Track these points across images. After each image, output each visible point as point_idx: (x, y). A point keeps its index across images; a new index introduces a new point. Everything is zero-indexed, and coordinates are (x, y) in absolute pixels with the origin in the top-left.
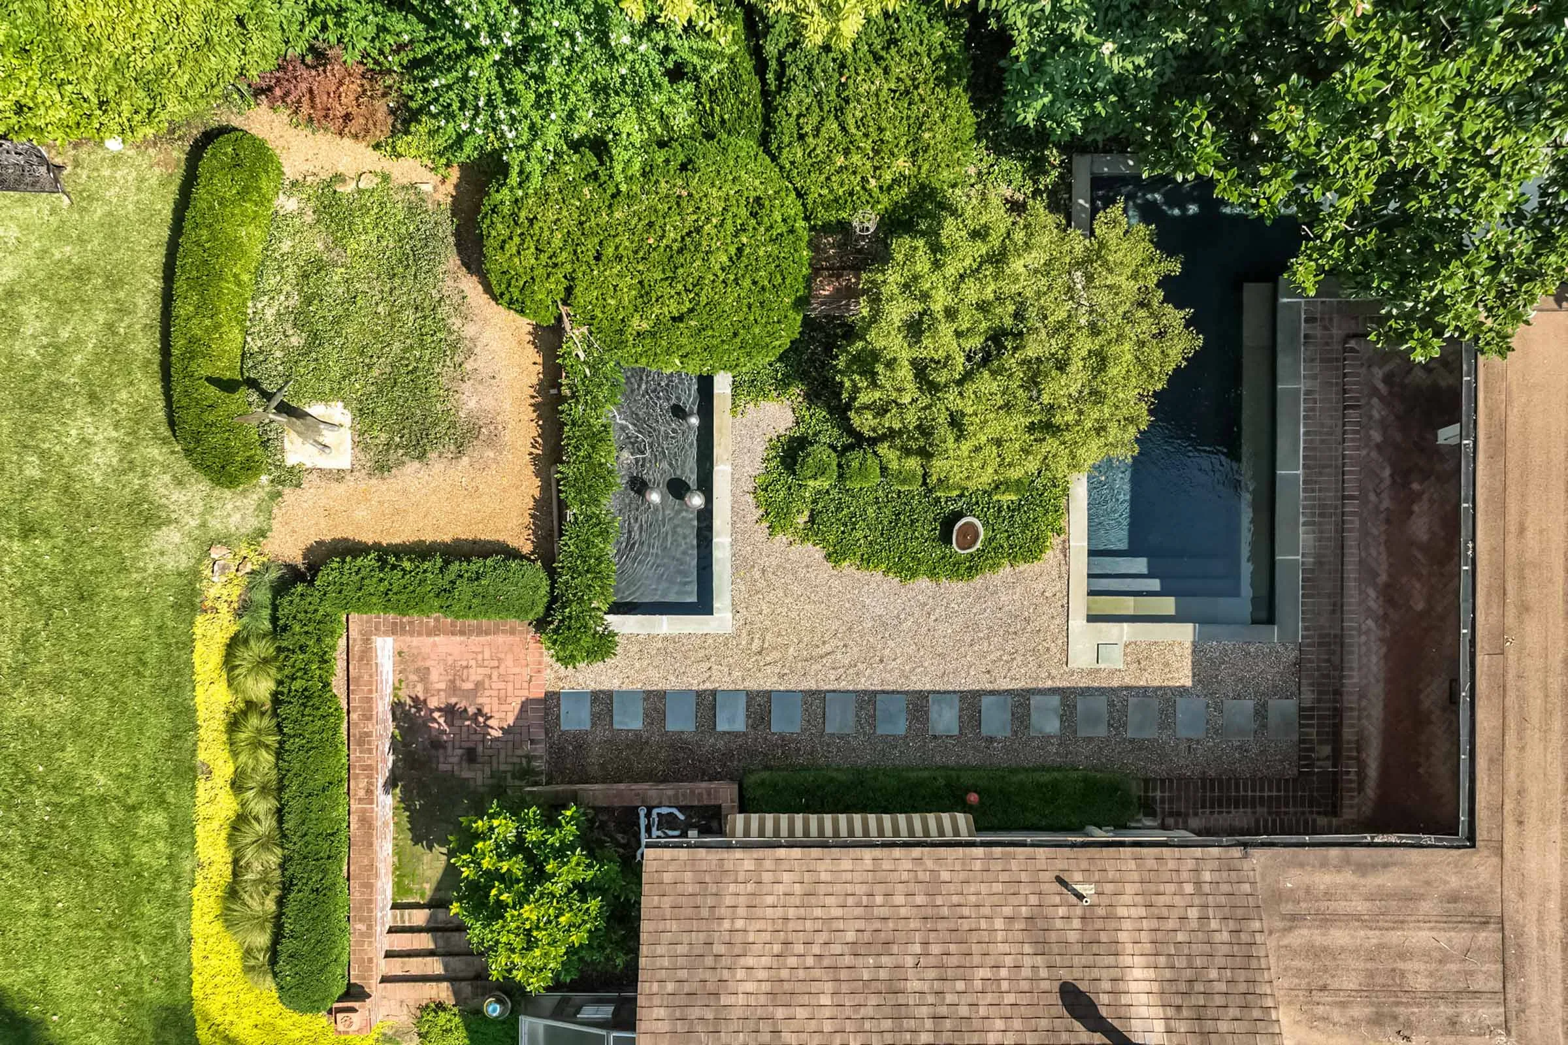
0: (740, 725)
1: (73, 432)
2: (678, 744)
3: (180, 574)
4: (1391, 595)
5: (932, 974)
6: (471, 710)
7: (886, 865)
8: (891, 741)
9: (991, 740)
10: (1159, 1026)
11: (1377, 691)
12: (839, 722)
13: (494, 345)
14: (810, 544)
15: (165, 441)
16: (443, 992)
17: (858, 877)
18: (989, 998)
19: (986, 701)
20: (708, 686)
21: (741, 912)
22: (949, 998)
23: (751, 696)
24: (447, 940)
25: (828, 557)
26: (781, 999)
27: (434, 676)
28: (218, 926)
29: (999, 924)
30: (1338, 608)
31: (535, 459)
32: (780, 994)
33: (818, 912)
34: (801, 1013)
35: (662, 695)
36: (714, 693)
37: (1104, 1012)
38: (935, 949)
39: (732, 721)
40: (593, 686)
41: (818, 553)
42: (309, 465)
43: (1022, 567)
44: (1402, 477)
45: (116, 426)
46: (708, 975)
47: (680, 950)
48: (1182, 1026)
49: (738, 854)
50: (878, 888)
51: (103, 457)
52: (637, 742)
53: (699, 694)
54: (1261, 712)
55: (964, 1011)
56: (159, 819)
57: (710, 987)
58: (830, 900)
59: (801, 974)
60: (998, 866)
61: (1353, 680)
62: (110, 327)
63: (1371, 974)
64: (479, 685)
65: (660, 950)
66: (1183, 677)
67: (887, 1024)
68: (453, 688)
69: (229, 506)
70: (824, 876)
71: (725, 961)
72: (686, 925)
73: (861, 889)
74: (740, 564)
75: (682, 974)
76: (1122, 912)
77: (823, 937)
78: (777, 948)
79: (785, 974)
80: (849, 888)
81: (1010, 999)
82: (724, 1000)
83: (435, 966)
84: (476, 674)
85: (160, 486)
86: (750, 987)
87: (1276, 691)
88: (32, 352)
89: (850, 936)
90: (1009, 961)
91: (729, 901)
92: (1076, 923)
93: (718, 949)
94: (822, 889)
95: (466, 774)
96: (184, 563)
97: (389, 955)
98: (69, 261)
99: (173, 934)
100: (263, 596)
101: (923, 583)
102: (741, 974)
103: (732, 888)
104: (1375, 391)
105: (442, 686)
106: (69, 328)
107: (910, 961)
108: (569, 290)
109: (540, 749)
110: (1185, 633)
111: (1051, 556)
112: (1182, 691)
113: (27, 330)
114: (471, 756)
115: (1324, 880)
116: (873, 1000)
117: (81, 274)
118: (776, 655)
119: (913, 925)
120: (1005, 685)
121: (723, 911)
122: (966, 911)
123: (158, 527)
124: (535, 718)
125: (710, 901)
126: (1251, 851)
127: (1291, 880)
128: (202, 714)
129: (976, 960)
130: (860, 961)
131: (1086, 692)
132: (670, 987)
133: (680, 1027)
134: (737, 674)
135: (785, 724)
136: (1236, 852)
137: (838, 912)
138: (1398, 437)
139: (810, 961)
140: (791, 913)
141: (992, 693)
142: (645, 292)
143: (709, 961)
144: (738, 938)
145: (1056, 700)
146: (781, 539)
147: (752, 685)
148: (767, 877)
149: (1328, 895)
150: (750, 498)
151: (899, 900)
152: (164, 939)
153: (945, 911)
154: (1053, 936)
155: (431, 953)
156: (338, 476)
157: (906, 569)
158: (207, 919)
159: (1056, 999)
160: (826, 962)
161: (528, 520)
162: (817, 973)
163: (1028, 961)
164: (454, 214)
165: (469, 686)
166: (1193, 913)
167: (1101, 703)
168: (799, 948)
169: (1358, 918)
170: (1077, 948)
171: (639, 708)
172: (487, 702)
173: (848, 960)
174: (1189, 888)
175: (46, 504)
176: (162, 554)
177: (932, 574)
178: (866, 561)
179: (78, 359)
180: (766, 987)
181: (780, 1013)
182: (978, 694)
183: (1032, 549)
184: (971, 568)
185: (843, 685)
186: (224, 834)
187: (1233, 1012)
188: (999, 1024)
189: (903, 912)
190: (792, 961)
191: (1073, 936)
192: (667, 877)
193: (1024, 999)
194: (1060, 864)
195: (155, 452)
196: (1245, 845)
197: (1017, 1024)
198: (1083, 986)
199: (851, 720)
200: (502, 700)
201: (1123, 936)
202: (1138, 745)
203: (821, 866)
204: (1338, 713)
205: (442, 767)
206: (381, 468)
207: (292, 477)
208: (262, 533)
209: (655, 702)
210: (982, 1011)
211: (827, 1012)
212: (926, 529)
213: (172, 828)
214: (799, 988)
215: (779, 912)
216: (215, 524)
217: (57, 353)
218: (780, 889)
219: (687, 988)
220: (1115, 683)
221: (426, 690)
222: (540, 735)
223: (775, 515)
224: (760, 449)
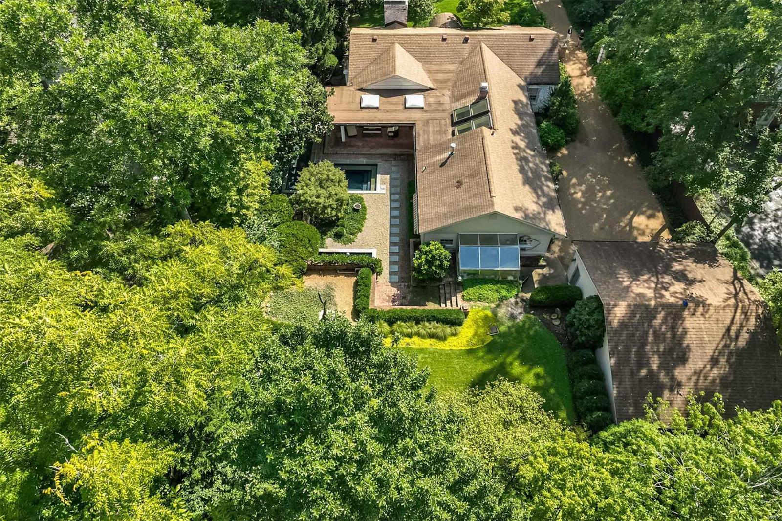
0: (398, 248)
2: (402, 259)
4: (372, 147)
5: (439, 185)
6: (393, 296)
10: (445, 154)
11: (390, 149)
12: (396, 230)
13: (309, 283)
16: (459, 296)
17: (423, 200)
18: (443, 176)
19: (392, 206)
20: (388, 253)
21: (430, 214)
22: (443, 181)
23: (390, 245)
24: (448, 299)
25: (361, 232)
28: (446, 342)
29: (430, 178)
30: (375, 155)
31: (337, 276)
33: (430, 203)
35: (390, 262)
36: (390, 252)
37: (444, 161)
38: (435, 185)
39: (396, 249)
40: (388, 276)
41: (359, 234)
43: (365, 200)
44: (351, 146)
46: (442, 216)
47: (437, 222)
52: (401, 267)
53: (390, 255)
54: (395, 166)
55: (445, 179)
57: (444, 215)
58: (428, 202)
61: (389, 153)
64: (387, 295)
65: (438, 225)
68: (388, 301)
70: (423, 204)
71: (439, 214)
72: (433, 222)
73: (426, 199)
74: (361, 247)
76: (427, 163)
77: (434, 201)
78: (437, 207)
81: (443, 173)
82: (446, 212)
83: (454, 298)
84: (385, 296)
86: (443, 209)
87: (391, 164)
90: (436, 175)
91: (428, 217)
92: (430, 168)
97: (451, 305)
99: (449, 354)
101: (367, 216)
102: (441, 211)
109: (403, 284)
110: (379, 176)
111: (362, 196)
112: (390, 177)
114: (404, 298)
115: (421, 140)
118: (382, 241)
119: (431, 189)
120: (389, 204)
121: (430, 217)
122: (428, 183)
124: (395, 285)
125: (428, 220)
127: (422, 144)
129: (436, 179)
130: (438, 195)
131: (390, 191)
132: (444, 221)
134: (386, 248)
135: (396, 239)
136: (417, 151)
137: (430, 200)
139: (438, 202)
140: (430, 207)
143: (439, 216)
144: (435, 214)
145: (392, 196)
146: (356, 240)
147: (388, 246)
148: (423, 212)
149: (424, 139)
150: (347, 246)
151: (427, 192)
152: (451, 356)
153: (429, 186)
154: (432, 170)
155: (451, 301)
157: (364, 219)
158: (445, 345)
159: (442, 168)
160: (438, 200)
161: (349, 278)
162: (441, 200)
163: (436, 173)
166: (427, 154)
167: (393, 189)
168: (436, 204)
169: (428, 136)
170: (434, 167)
171: (393, 266)
172: (391, 294)
173: (438, 197)
174: (423, 155)
177: (365, 213)
178: (362, 225)
180: (443, 207)
181: (447, 203)
182: (391, 208)
183: (362, 198)
184: (364, 208)
185: (388, 230)
188: (447, 174)
189: (429, 191)
190: (439, 205)
191: (432, 168)
192: (424, 228)
193: (443, 171)
194: (420, 173)
197: (447, 172)
198: (440, 165)
199: (396, 228)
200: (391, 291)
201: (431, 162)
203: (421, 205)
204: (396, 155)
206: (336, 304)
211: (447, 197)
213: (422, 353)
214: (443, 202)
215: (430, 209)
218: (426, 210)
219: (444, 219)
220: (389, 186)
222: (399, 284)
223: (351, 241)
224: (336, 244)
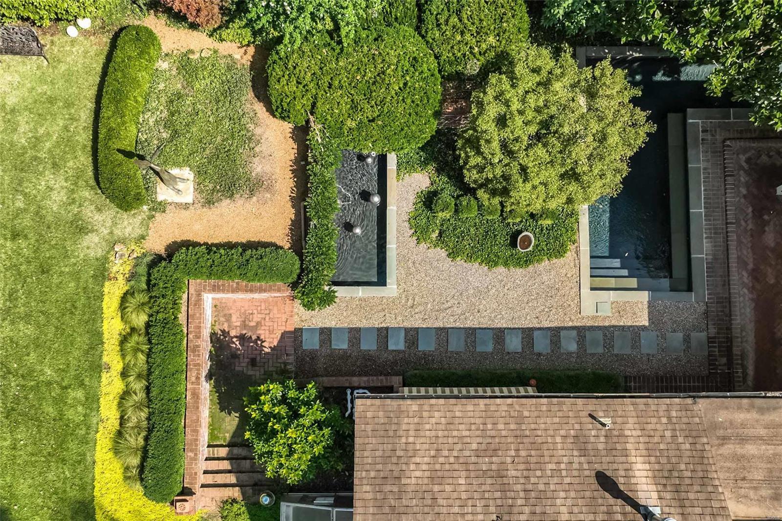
0: (401, 346)
1: (43, 183)
2: (367, 357)
3: (97, 259)
4: (756, 275)
5: (522, 467)
6: (254, 337)
7: (493, 408)
8: (484, 355)
9: (539, 354)
10: (655, 495)
11: (751, 327)
12: (456, 345)
13: (271, 139)
14: (439, 249)
15: (92, 188)
16: (236, 493)
17: (477, 414)
18: (556, 480)
19: (536, 333)
20: (384, 325)
21: (412, 433)
22: (533, 480)
23: (407, 330)
24: (239, 465)
25: (449, 255)
26: (436, 481)
27: (234, 318)
28: (110, 455)
29: (558, 439)
30: (727, 283)
31: (292, 198)
32: (435, 477)
33: (455, 433)
34: (448, 488)
35: (358, 330)
36: (387, 329)
37: (622, 488)
38: (523, 453)
39: (397, 344)
40: (320, 325)
41: (443, 253)
42: (170, 201)
43: (555, 260)
44: (758, 213)
45: (66, 180)
46: (394, 467)
47: (378, 453)
48: (668, 496)
49: (409, 402)
50: (489, 421)
51: (58, 197)
52: (344, 356)
53: (379, 330)
54: (687, 339)
55: (541, 487)
56: (80, 394)
57: (396, 474)
58: (462, 427)
59: (447, 467)
60: (556, 408)
61: (737, 321)
62: (66, 128)
63: (770, 471)
64: (258, 324)
65: (366, 454)
66: (643, 320)
67: (498, 495)
68: (244, 325)
69: (126, 223)
70: (458, 414)
71: (403, 460)
72: (380, 440)
73: (478, 421)
74: (402, 259)
75: (380, 467)
76: (628, 433)
77: (459, 446)
78: (433, 453)
79: (438, 467)
80: (473, 420)
81: (567, 480)
82: (404, 481)
83: (232, 479)
84: (257, 318)
85: (89, 212)
86: (418, 474)
87: (695, 328)
88: (23, 141)
89: (474, 446)
90: (565, 459)
91: (404, 427)
92: (602, 439)
93: (401, 453)
94: (457, 421)
95: (250, 373)
96: (100, 253)
97: (206, 472)
98: (45, 93)
99: (85, 459)
100: (142, 269)
101: (501, 269)
102: (412, 467)
103: (406, 420)
104: (741, 168)
105: (238, 324)
106: (44, 129)
107: (509, 460)
108: (314, 105)
109: (291, 359)
110: (643, 296)
111: (570, 255)
112: (644, 328)
113: (21, 129)
114: (253, 362)
115: (740, 417)
116: (489, 481)
117: (51, 100)
118: (421, 308)
119: (509, 440)
120: (546, 324)
121: (401, 433)
122: (539, 433)
123: (87, 234)
124: (289, 342)
125: (394, 427)
126: (698, 400)
127: (722, 417)
128: (106, 336)
129: (547, 459)
130: (480, 460)
131: (592, 328)
132: (373, 474)
133: (379, 496)
134: (399, 318)
135: (426, 346)
136: (689, 401)
137: (467, 433)
138: (755, 191)
139: (452, 460)
140: (440, 434)
141: (540, 329)
142: (354, 106)
143: (394, 460)
144: (410, 447)
145: (574, 333)
146: (423, 246)
147: (407, 325)
148: (425, 414)
149: (743, 425)
150: (407, 224)
151: (501, 426)
152: (79, 462)
153: (527, 433)
154: (590, 446)
155: (229, 472)
156: (186, 206)
157: (491, 262)
158: (104, 451)
159: (593, 480)
160: (461, 460)
161: (288, 231)
162: (456, 467)
163: (576, 460)
164: (251, 70)
165: (253, 324)
166: (668, 434)
167: (600, 335)
168: (446, 453)
169: (761, 438)
170: (604, 453)
171: (346, 336)
172: (263, 333)
173: (473, 459)
174: (664, 420)
175: (26, 221)
176: (88, 248)
177: (506, 264)
178: (470, 258)
179: (48, 145)
180: (427, 474)
181: (436, 488)
182: (532, 330)
183: (560, 252)
184: (526, 261)
185: (458, 325)
186: (116, 402)
187: (696, 488)
188: (562, 494)
189: (504, 433)
190: (441, 460)
191: (601, 446)
192: (369, 414)
193: (577, 480)
194: (591, 408)
195: (86, 194)
196: (694, 397)
197: (572, 494)
198: (609, 473)
199: (462, 343)
200: (271, 332)
201: (629, 446)
202: (619, 358)
203: (457, 408)
204: (730, 340)
205: (237, 368)
206: (209, 203)
207: (160, 207)
208: (143, 237)
209: (355, 333)
210: (552, 487)
211: (463, 488)
212: (502, 239)
213: (87, 399)
214: (446, 474)
215: (433, 433)
216: (118, 232)
217: (36, 143)
218: (433, 420)
219: (382, 474)
220: (607, 324)
221: (229, 326)
222: (291, 351)
223: (420, 232)
224: (412, 198)
